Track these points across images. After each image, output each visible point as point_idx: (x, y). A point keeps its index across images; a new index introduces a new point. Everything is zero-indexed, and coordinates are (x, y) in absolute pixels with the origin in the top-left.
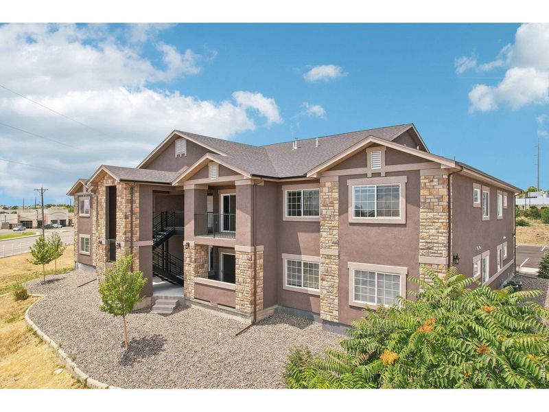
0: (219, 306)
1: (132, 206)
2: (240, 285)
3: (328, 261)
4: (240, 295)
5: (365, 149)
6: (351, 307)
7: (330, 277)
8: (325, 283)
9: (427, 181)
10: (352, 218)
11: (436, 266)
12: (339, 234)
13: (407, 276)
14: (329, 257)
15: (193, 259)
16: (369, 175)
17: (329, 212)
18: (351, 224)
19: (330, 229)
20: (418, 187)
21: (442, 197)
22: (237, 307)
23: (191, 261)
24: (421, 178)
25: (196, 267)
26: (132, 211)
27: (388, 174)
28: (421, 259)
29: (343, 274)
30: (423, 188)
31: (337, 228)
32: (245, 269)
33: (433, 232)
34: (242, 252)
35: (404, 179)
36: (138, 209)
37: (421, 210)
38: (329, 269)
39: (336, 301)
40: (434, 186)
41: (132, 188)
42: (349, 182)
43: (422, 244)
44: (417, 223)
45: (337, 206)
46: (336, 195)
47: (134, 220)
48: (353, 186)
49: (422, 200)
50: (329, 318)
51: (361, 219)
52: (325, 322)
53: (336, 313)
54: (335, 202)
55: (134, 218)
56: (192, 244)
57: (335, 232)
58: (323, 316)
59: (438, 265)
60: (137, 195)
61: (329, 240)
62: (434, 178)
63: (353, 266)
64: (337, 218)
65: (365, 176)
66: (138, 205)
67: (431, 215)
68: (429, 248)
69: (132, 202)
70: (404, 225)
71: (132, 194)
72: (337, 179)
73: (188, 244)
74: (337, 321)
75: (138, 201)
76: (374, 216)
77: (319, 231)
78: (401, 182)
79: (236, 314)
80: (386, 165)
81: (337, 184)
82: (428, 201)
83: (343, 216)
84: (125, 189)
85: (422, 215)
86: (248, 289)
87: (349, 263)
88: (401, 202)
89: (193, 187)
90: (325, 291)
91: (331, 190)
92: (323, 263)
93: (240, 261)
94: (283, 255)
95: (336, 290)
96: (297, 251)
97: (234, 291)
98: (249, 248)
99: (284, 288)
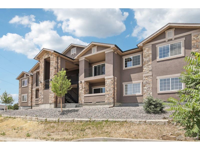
0: (97, 103)
1: (58, 65)
2: (108, 92)
3: (147, 78)
4: (108, 96)
5: (165, 31)
6: (158, 94)
7: (148, 84)
8: (145, 87)
9: (195, 37)
10: (158, 59)
12: (152, 67)
14: (147, 77)
15: (84, 87)
16: (167, 41)
17: (147, 59)
18: (158, 62)
19: (148, 66)
20: (190, 41)
22: (106, 101)
23: (82, 88)
24: (192, 36)
25: (85, 90)
26: (57, 66)
27: (175, 39)
29: (154, 82)
30: (193, 40)
31: (151, 65)
32: (110, 85)
34: (108, 79)
35: (184, 39)
36: (60, 67)
37: (192, 49)
38: (148, 81)
39: (151, 93)
40: (198, 39)
41: (58, 57)
42: (157, 46)
45: (151, 56)
46: (150, 52)
47: (58, 71)
48: (158, 47)
49: (192, 45)
51: (162, 59)
54: (150, 55)
55: (58, 70)
56: (83, 81)
60: (59, 61)
61: (148, 70)
62: (198, 35)
63: (159, 78)
64: (151, 61)
65: (165, 42)
66: (60, 65)
69: (57, 63)
70: (184, 57)
71: (58, 60)
72: (151, 46)
73: (81, 82)
75: (60, 63)
76: (169, 56)
78: (182, 41)
79: (106, 104)
80: (175, 35)
81: (151, 48)
82: (196, 45)
84: (55, 57)
86: (112, 92)
87: (157, 77)
88: (183, 49)
89: (84, 59)
90: (145, 91)
91: (148, 51)
92: (144, 80)
93: (108, 83)
94: (123, 83)
95: (151, 89)
96: (130, 80)
97: (105, 95)
98: (112, 77)
99: (124, 96)
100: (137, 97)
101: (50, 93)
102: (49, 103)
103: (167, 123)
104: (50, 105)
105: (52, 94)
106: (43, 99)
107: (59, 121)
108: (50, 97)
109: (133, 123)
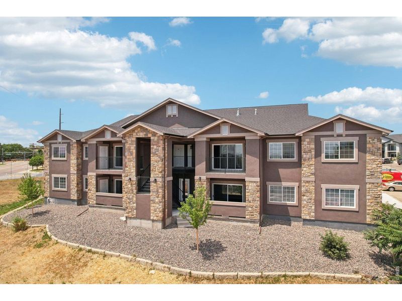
0: (230, 218)
2: (250, 202)
3: (307, 184)
4: (250, 209)
5: (332, 121)
6: (323, 210)
7: (309, 194)
9: (370, 140)
10: (324, 159)
11: (376, 184)
12: (315, 169)
13: (359, 190)
14: (308, 182)
16: (335, 136)
17: (308, 156)
18: (323, 163)
19: (308, 166)
20: (365, 143)
21: (380, 148)
22: (247, 217)
24: (367, 138)
27: (347, 136)
28: (367, 181)
29: (318, 191)
30: (368, 144)
31: (314, 166)
32: (254, 192)
33: (375, 166)
34: (252, 182)
35: (357, 138)
37: (367, 155)
38: (308, 189)
39: (313, 207)
40: (374, 143)
42: (322, 139)
43: (368, 173)
44: (365, 162)
45: (313, 153)
46: (313, 146)
48: (325, 142)
49: (368, 150)
50: (308, 218)
51: (330, 160)
52: (305, 220)
53: (313, 214)
54: (312, 150)
56: (204, 178)
57: (312, 168)
58: (304, 216)
59: (377, 183)
61: (308, 172)
62: (375, 138)
63: (324, 186)
64: (313, 159)
65: (333, 136)
66: (167, 152)
67: (373, 157)
68: (372, 175)
70: (357, 163)
72: (314, 137)
73: (200, 178)
74: (314, 219)
76: (338, 158)
77: (301, 167)
78: (355, 140)
79: (246, 222)
80: (346, 130)
81: (314, 140)
82: (372, 150)
83: (318, 158)
85: (368, 158)
86: (257, 204)
87: (322, 185)
88: (355, 151)
89: (205, 139)
90: (305, 202)
91: (309, 143)
92: (304, 186)
93: (250, 188)
94: (267, 182)
95: (313, 201)
96: (279, 180)
97: (245, 207)
98: (258, 179)
99: (268, 203)
100: (289, 208)
101: (151, 202)
102: (149, 219)
103: (360, 280)
104: (153, 222)
105: (157, 205)
106: (135, 211)
107: (214, 278)
108: (152, 208)
109: (318, 278)
